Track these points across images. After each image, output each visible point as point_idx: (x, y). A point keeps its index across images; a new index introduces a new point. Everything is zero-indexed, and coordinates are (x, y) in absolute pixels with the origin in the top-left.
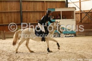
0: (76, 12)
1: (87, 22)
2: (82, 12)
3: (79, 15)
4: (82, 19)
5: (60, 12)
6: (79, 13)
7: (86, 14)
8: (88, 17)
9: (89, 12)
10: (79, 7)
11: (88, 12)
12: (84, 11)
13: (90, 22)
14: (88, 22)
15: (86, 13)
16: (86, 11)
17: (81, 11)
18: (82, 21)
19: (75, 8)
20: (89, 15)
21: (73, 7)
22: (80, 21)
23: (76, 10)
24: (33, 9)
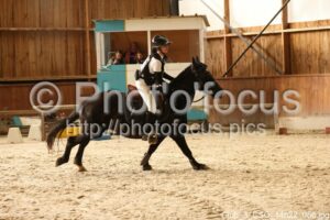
0: (208, 33)
1: (251, 75)
2: (234, 35)
3: (223, 46)
4: (234, 61)
5: (145, 33)
6: (221, 39)
7: (250, 42)
8: (256, 55)
9: (261, 35)
10: (222, 15)
11: (258, 33)
12: (242, 29)
13: (263, 75)
14: (256, 75)
15: (250, 37)
16: (251, 29)
17: (229, 31)
18: (235, 70)
19: (204, 18)
20: (259, 45)
21: (196, 15)
22: (225, 70)
23: (208, 25)
24: (37, 24)
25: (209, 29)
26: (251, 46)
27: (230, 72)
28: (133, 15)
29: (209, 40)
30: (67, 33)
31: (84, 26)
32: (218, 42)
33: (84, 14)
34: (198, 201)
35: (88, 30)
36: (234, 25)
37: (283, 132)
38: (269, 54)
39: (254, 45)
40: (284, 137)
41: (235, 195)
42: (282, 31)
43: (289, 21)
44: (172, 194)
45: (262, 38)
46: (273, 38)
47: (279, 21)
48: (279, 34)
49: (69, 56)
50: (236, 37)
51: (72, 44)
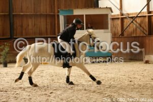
0: (112, 16)
1: (132, 36)
2: (124, 16)
3: (119, 22)
4: (124, 29)
5: (83, 15)
6: (118, 18)
7: (132, 20)
8: (135, 26)
9: (137, 17)
10: (119, 7)
11: (136, 16)
12: (128, 14)
13: (138, 35)
14: (134, 35)
15: (132, 18)
16: (132, 14)
17: (122, 15)
18: (125, 33)
19: (110, 9)
20: (136, 21)
21: (107, 7)
22: (120, 33)
23: (112, 12)
24: (33, 11)
25: (113, 14)
26: (132, 22)
27: (122, 34)
28: (77, 7)
29: (113, 19)
30: (46, 16)
31: (54, 12)
32: (117, 20)
33: (55, 7)
34: (106, 95)
35: (56, 14)
36: (124, 12)
37: (147, 62)
38: (140, 26)
39: (134, 21)
40: (148, 65)
41: (124, 93)
42: (147, 15)
43: (150, 10)
44: (94, 92)
45: (137, 18)
46: (142, 18)
47: (145, 10)
48: (146, 16)
49: (48, 26)
50: (125, 18)
51: (49, 21)
